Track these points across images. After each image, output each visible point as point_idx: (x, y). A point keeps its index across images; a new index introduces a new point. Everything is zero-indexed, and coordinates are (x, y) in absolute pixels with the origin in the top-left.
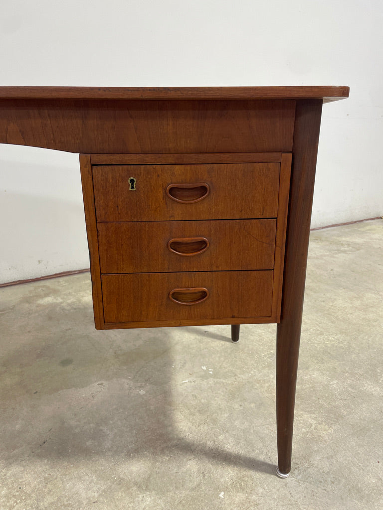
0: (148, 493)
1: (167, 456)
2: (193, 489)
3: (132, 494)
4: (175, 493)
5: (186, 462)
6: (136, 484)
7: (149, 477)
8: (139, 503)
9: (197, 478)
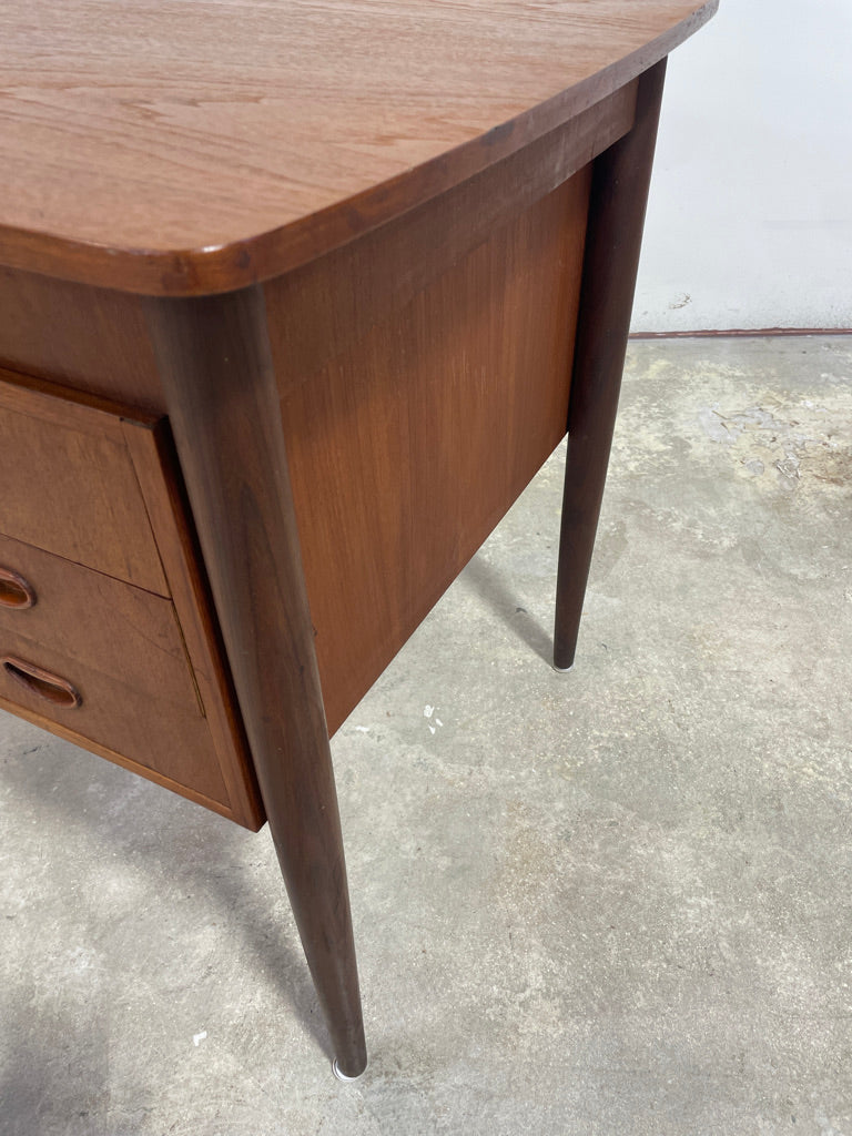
0: (94, 951)
1: (185, 892)
2: (166, 992)
3: (70, 936)
4: (131, 980)
5: (204, 925)
6: (92, 919)
7: (121, 920)
8: (65, 962)
9: (192, 971)
